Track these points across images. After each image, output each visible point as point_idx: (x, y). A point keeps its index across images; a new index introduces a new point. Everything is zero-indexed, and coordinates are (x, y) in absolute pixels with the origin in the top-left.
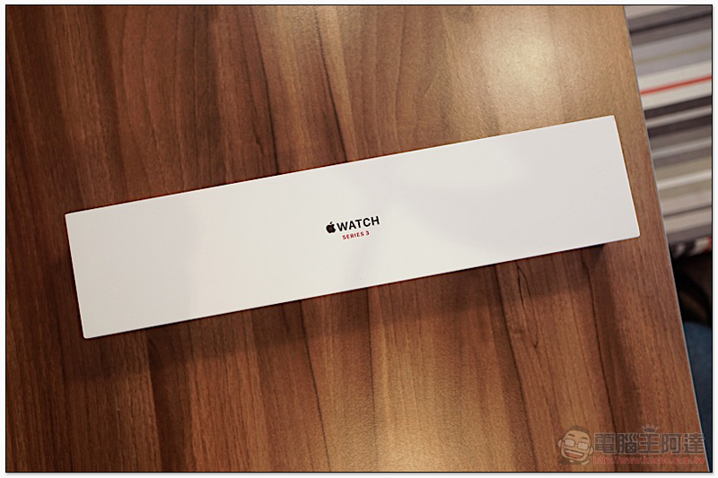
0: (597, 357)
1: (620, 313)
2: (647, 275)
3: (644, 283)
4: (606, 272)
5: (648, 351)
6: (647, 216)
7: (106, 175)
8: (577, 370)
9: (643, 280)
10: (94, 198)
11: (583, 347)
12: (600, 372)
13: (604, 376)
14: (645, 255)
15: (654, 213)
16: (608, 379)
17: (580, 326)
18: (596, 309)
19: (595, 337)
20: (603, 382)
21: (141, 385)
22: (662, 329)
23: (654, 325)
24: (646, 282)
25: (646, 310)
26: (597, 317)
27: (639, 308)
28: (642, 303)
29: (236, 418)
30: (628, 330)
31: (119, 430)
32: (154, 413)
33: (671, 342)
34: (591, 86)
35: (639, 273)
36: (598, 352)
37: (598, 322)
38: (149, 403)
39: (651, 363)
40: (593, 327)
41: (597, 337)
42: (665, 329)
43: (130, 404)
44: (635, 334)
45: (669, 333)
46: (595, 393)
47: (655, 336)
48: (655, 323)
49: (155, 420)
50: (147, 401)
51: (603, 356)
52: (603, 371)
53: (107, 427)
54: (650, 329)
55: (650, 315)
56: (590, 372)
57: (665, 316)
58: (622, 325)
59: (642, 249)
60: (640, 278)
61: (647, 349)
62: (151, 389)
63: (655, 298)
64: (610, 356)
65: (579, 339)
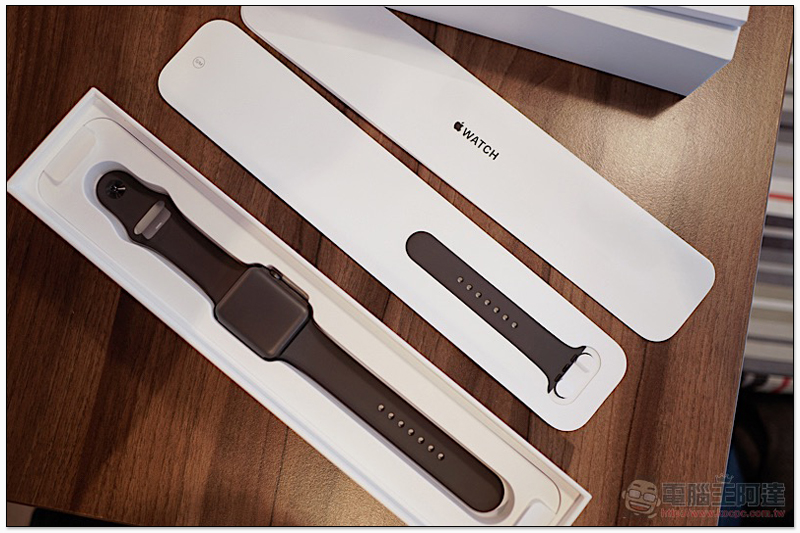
0: (623, 444)
1: (665, 404)
2: (711, 372)
3: (704, 380)
4: (667, 352)
5: (682, 456)
6: (733, 308)
7: (153, 52)
8: (596, 450)
9: (705, 376)
10: (132, 72)
11: (612, 427)
12: (621, 462)
13: (624, 467)
14: (717, 348)
15: (743, 307)
16: (626, 471)
17: (616, 402)
18: (641, 390)
19: (629, 420)
20: (620, 473)
21: (107, 293)
22: (707, 438)
23: (699, 430)
24: (707, 379)
25: (697, 411)
26: (639, 398)
27: (689, 405)
28: (694, 402)
29: (199, 368)
30: (668, 426)
31: (64, 335)
32: (110, 329)
33: (711, 455)
34: (722, 144)
35: (702, 367)
36: (626, 438)
37: (638, 405)
38: (109, 318)
39: (681, 470)
40: (631, 408)
41: (632, 422)
42: (710, 439)
43: (87, 310)
44: (674, 432)
45: (712, 444)
46: (607, 482)
47: (696, 443)
48: (702, 428)
49: (108, 339)
50: (108, 314)
51: (630, 444)
52: (625, 462)
53: (53, 327)
54: (693, 432)
55: (699, 417)
56: (610, 457)
57: (714, 425)
58: (664, 418)
59: (715, 341)
60: (702, 373)
61: (682, 454)
62: (116, 302)
63: (711, 401)
64: (639, 447)
65: (610, 417)
